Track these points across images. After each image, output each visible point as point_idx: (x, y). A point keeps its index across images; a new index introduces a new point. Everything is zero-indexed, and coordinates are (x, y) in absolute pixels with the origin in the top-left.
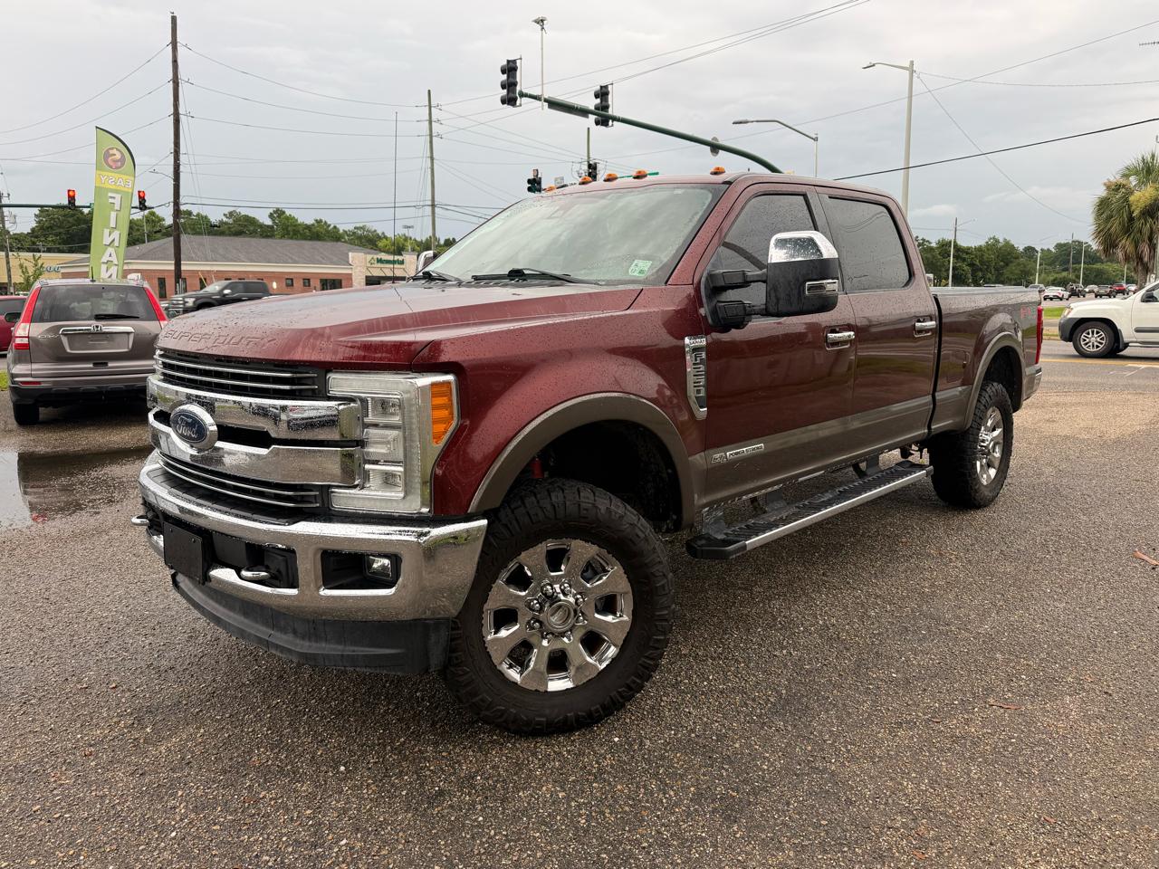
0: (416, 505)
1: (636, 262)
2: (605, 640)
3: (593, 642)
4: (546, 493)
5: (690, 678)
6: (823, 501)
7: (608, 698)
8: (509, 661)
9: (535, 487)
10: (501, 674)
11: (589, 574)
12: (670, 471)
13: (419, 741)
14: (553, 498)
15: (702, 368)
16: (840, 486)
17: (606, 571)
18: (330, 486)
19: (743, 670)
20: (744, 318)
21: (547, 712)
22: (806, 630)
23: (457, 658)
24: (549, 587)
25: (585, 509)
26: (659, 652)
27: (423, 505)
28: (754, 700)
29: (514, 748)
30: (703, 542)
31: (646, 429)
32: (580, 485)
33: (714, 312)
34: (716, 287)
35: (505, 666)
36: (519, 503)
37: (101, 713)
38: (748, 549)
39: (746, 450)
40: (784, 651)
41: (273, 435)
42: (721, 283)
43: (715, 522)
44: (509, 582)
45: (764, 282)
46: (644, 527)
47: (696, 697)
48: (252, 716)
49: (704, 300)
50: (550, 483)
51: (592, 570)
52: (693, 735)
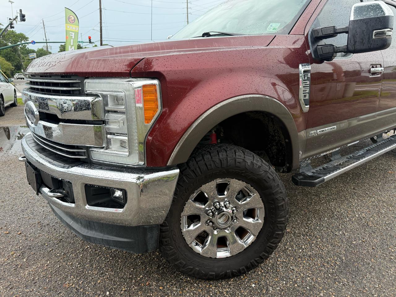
0: (135, 160)
1: (271, 24)
2: (248, 232)
3: (241, 232)
4: (217, 153)
5: (292, 247)
6: (359, 155)
7: (249, 263)
8: (195, 241)
9: (210, 149)
10: (191, 249)
11: (240, 196)
12: (287, 141)
13: (150, 277)
14: (221, 156)
15: (308, 83)
16: (366, 147)
17: (250, 196)
18: (91, 147)
19: (320, 243)
20: (333, 54)
21: (216, 269)
22: (350, 220)
23: (166, 242)
24: (218, 204)
25: (238, 162)
26: (278, 240)
27: (140, 160)
28: (328, 263)
29: (198, 287)
30: (301, 177)
31: (275, 116)
32: (236, 148)
33: (316, 51)
34: (317, 37)
35: (193, 244)
36: (201, 158)
37: (8, 248)
38: (325, 181)
39: (328, 129)
40: (341, 232)
41: (60, 117)
42: (320, 34)
43: (306, 166)
44: (196, 200)
45: (347, 32)
46: (273, 173)
47: (296, 259)
48: (74, 255)
49: (310, 44)
50: (219, 147)
51: (243, 195)
52: (296, 285)
